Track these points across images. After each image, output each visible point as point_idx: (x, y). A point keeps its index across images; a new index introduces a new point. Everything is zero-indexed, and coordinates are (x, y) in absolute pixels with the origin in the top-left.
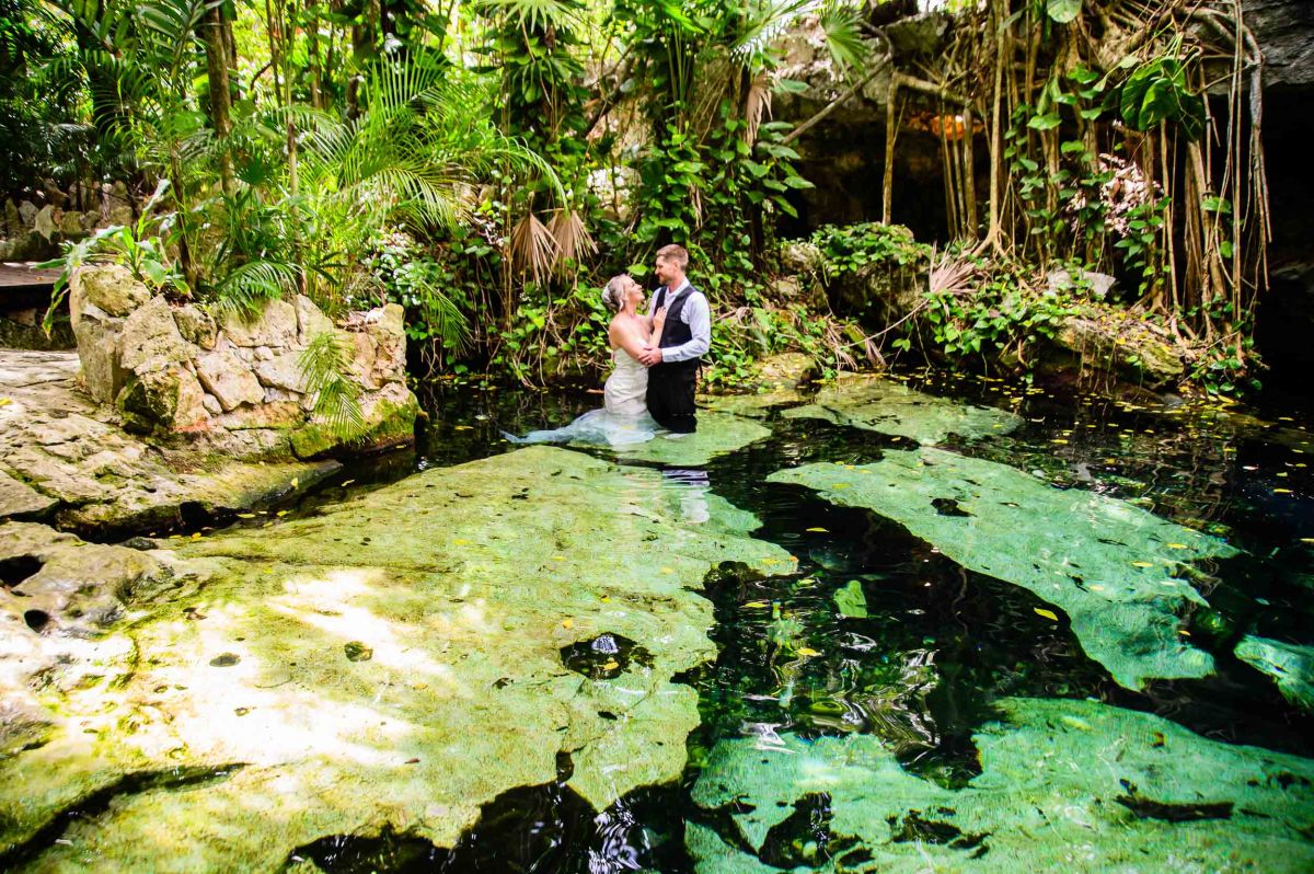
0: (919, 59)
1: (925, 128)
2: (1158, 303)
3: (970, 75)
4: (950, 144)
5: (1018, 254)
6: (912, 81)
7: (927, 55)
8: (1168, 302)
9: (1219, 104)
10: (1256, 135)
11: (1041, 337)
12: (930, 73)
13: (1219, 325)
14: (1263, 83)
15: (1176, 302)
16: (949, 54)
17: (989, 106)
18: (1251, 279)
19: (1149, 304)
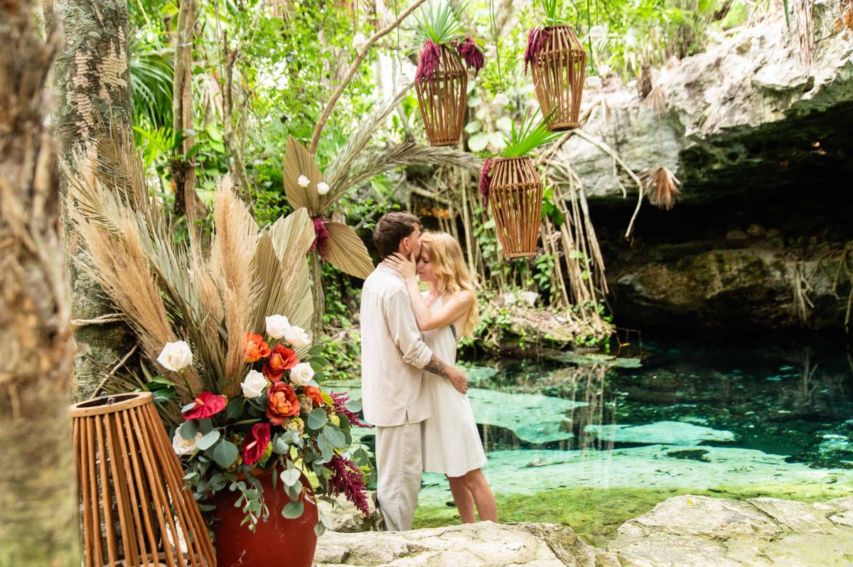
0: (421, 177)
1: (430, 214)
2: (560, 305)
3: (449, 189)
4: (443, 221)
5: (488, 285)
6: (419, 191)
7: (425, 176)
8: (563, 303)
9: (569, 204)
10: (587, 220)
11: (504, 330)
12: (428, 186)
13: (589, 313)
14: (585, 195)
15: (568, 303)
16: (437, 175)
17: (462, 206)
18: (599, 288)
19: (555, 306)
